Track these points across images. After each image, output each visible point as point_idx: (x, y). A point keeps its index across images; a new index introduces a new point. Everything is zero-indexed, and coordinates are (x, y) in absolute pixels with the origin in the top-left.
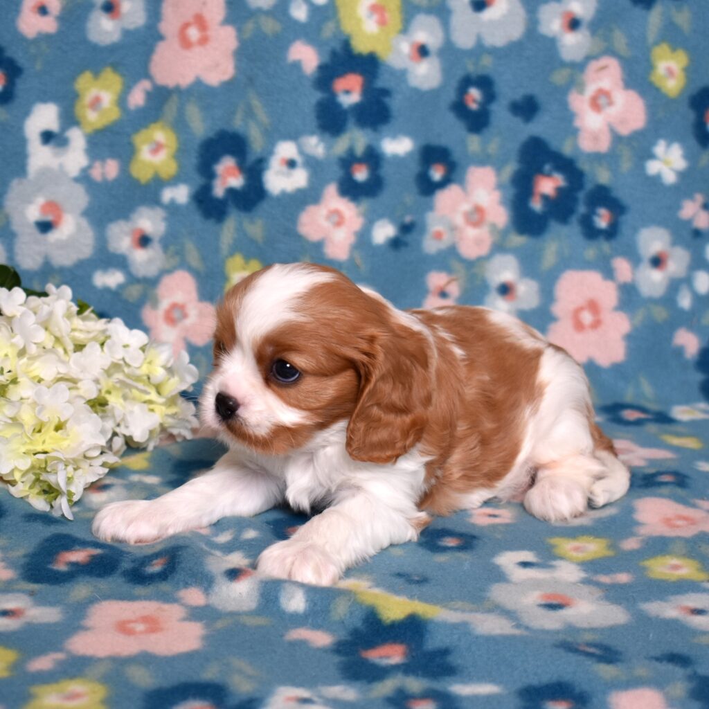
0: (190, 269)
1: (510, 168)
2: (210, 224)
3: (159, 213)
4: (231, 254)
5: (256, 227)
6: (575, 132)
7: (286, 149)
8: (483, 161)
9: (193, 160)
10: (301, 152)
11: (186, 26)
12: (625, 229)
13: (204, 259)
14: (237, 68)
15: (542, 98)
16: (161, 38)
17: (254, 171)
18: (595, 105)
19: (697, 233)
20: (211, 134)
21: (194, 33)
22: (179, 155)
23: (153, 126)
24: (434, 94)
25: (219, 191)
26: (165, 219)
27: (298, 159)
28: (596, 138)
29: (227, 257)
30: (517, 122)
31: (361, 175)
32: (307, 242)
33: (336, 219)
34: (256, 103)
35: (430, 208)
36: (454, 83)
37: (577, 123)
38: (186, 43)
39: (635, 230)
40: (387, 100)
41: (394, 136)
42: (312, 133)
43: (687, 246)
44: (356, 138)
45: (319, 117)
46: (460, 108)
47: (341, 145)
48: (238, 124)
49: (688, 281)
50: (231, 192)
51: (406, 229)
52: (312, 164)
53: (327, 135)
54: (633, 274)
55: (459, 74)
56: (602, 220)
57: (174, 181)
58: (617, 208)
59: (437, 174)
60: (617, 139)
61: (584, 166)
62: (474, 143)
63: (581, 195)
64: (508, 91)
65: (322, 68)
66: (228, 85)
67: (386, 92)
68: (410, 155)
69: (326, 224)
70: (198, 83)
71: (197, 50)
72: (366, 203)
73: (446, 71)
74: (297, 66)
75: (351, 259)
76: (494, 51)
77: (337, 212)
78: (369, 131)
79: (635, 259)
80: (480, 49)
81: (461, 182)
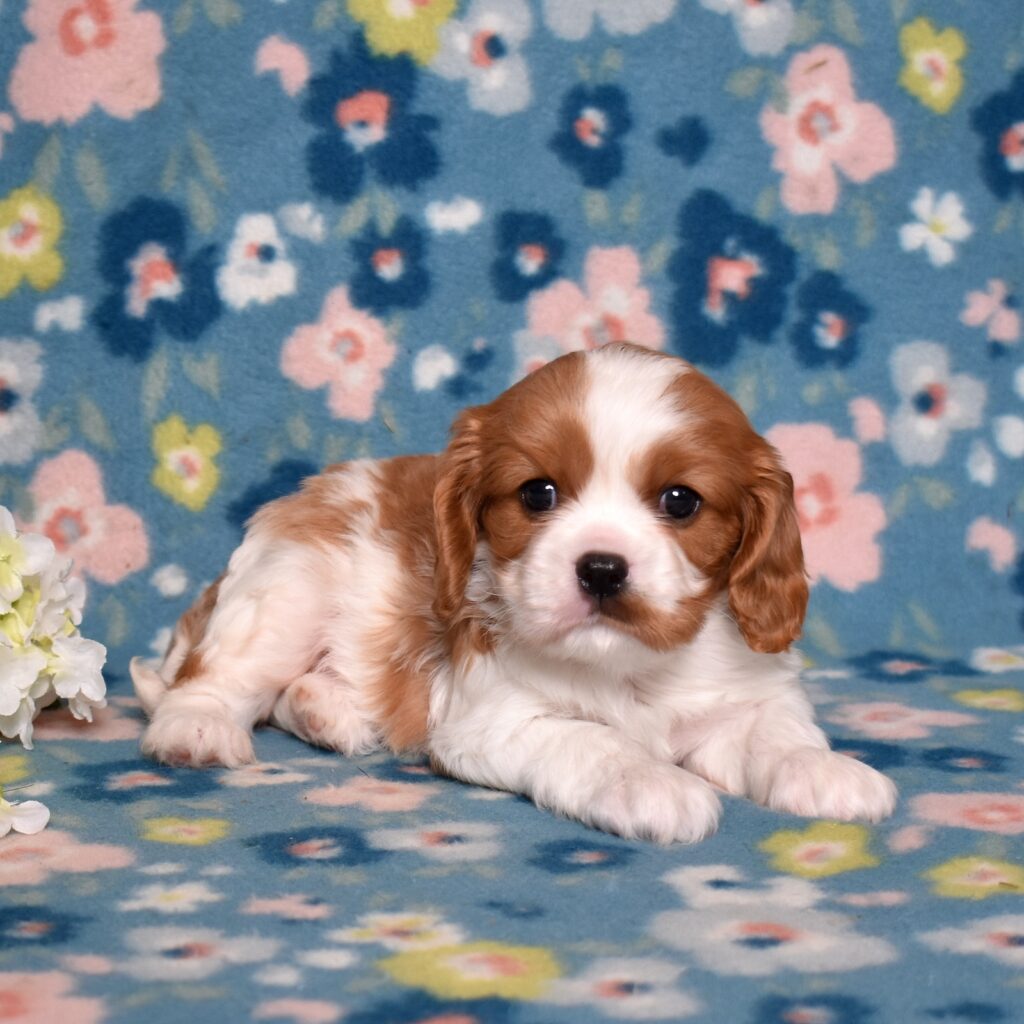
0: (89, 447)
1: (665, 248)
2: (123, 365)
3: (31, 349)
4: (162, 418)
5: (205, 368)
6: (775, 180)
7: (256, 228)
8: (615, 236)
9: (91, 252)
10: (282, 231)
11: (73, 14)
12: (869, 348)
13: (113, 428)
14: (165, 85)
15: (713, 121)
16: (28, 37)
17: (201, 269)
18: (808, 131)
19: (997, 350)
20: (122, 206)
21: (86, 27)
22: (66, 244)
23: (16, 193)
24: (518, 121)
25: (137, 305)
26: (42, 359)
27: (279, 245)
28: (812, 190)
29: (155, 422)
30: (673, 164)
31: (390, 268)
32: (299, 390)
33: (347, 347)
34: (202, 150)
35: (522, 323)
36: (556, 101)
37: (779, 164)
38: (73, 45)
39: (887, 348)
40: (433, 135)
41: (447, 199)
42: (302, 199)
43: (981, 374)
44: (380, 205)
45: (312, 170)
46: (567, 144)
47: (354, 218)
48: (169, 187)
49: (986, 434)
50: (159, 306)
51: (476, 361)
52: (303, 253)
53: (328, 201)
54: (887, 424)
55: (565, 84)
56: (829, 333)
57: (57, 292)
58: (855, 311)
59: (530, 262)
60: (848, 189)
61: (792, 238)
62: (596, 205)
63: (792, 290)
64: (654, 111)
65: (315, 83)
66: (152, 118)
67: (431, 122)
68: (477, 229)
69: (331, 358)
70: (97, 114)
71: (94, 56)
72: (400, 319)
73: (540, 81)
74: (272, 79)
75: (378, 417)
76: (622, 43)
77: (350, 336)
78: (401, 190)
79: (889, 400)
80: (599, 40)
81: (577, 276)
